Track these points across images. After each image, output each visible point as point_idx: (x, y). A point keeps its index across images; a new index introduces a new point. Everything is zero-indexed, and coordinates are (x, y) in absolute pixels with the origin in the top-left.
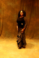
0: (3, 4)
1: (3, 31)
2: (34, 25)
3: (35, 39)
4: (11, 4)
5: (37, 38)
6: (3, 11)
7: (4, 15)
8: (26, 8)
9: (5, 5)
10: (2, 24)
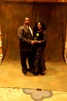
0: (7, 12)
1: (8, 51)
2: (51, 43)
3: (52, 61)
4: (19, 12)
5: (55, 60)
6: (8, 22)
7: (10, 28)
8: (39, 18)
9: (10, 13)
10: (7, 41)
